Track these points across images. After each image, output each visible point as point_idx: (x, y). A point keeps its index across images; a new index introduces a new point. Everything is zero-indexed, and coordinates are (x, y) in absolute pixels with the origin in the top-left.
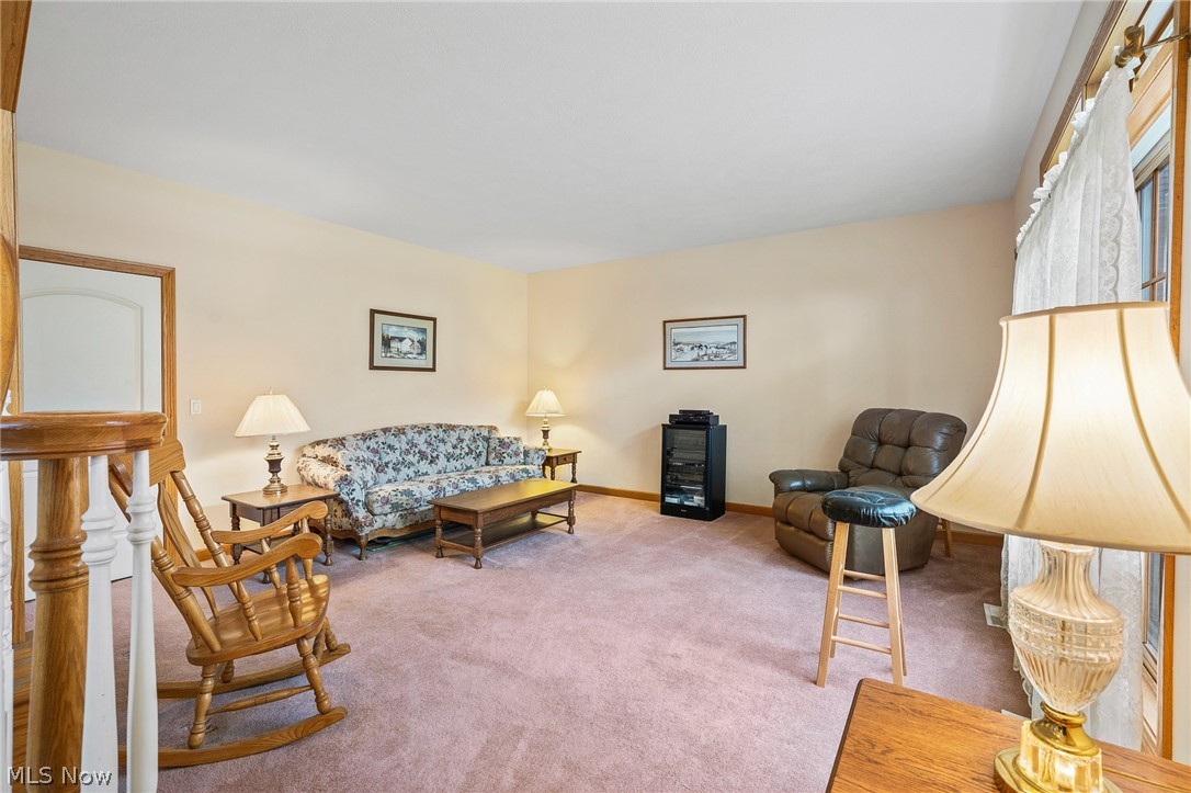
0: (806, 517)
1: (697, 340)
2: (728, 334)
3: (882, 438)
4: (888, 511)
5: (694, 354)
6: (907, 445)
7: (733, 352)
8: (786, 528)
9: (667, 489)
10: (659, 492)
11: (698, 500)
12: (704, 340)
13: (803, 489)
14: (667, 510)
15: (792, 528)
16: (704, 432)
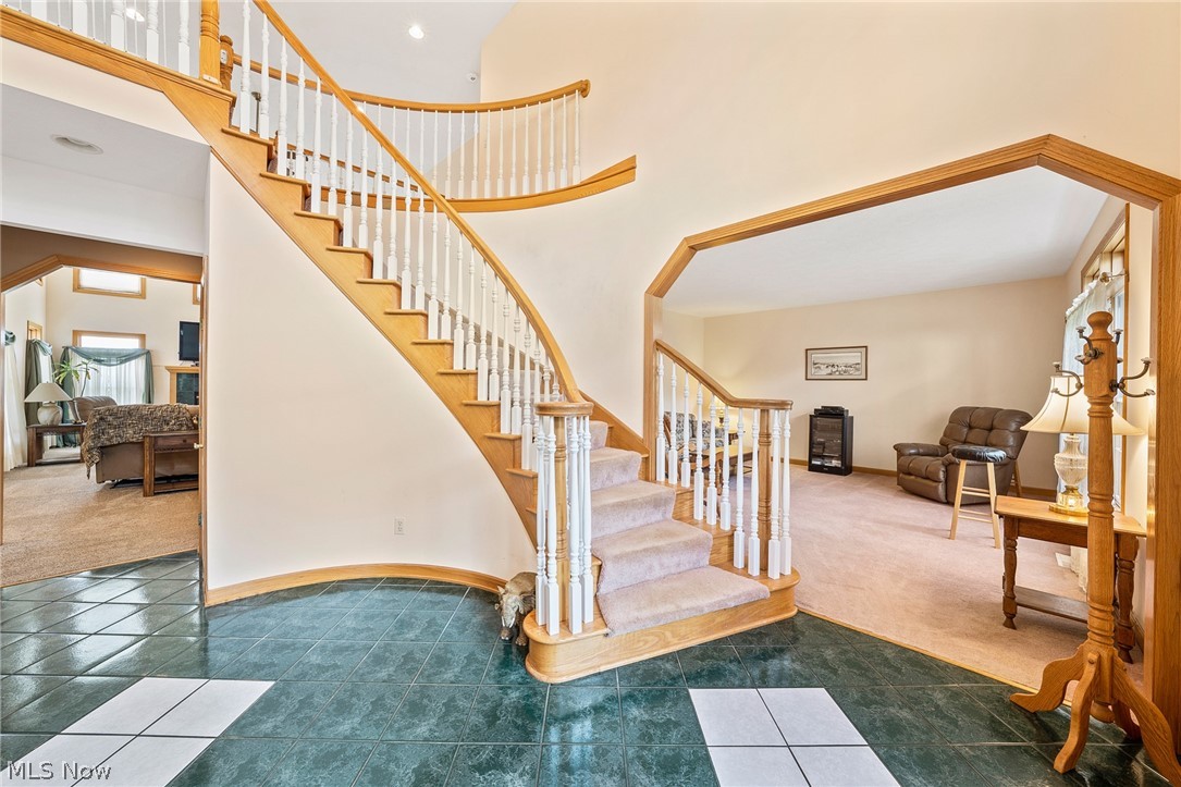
0: (923, 470)
1: (831, 362)
2: (855, 358)
3: (973, 424)
4: (992, 454)
5: (829, 370)
6: (991, 429)
7: (857, 370)
8: (907, 477)
9: (812, 456)
10: (807, 459)
11: (835, 463)
12: (836, 362)
13: (918, 454)
14: (813, 468)
15: (913, 477)
16: (840, 420)
